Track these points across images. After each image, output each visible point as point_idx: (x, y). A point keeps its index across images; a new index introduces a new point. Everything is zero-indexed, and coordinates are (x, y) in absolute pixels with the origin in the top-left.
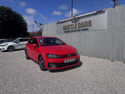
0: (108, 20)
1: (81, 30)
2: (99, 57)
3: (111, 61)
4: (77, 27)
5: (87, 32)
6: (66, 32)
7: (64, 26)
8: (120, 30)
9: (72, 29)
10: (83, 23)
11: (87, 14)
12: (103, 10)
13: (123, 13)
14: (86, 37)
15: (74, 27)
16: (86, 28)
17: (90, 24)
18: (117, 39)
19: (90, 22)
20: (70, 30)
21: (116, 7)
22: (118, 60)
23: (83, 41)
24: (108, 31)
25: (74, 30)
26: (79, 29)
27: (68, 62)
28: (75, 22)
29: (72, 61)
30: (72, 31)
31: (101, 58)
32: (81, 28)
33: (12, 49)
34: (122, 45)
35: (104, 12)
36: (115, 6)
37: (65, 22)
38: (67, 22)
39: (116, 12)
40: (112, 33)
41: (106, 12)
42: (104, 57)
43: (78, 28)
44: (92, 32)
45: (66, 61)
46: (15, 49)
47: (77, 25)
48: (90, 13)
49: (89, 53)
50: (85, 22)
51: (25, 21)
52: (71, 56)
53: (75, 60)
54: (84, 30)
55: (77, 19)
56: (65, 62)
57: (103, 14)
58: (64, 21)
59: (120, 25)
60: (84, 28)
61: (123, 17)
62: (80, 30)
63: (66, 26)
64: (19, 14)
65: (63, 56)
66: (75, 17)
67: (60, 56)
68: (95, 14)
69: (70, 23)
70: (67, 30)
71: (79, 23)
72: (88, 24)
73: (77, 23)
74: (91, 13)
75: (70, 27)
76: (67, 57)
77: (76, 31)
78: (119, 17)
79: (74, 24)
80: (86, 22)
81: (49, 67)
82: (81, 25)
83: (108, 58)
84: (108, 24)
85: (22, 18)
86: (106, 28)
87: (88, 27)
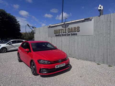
0: (94, 27)
1: (71, 34)
2: (87, 60)
3: (98, 64)
4: (67, 32)
5: (76, 37)
6: (56, 36)
7: (55, 30)
8: (105, 37)
9: (62, 33)
10: (72, 28)
11: (76, 21)
12: (90, 18)
13: (108, 21)
14: (75, 41)
15: (64, 31)
16: (75, 33)
17: (78, 29)
18: (103, 45)
19: (79, 28)
20: (61, 34)
21: (101, 16)
22: (104, 63)
23: (72, 45)
24: (94, 37)
25: (64, 34)
26: (68, 33)
27: (58, 67)
28: (65, 27)
29: (62, 66)
30: (62, 35)
31: (88, 60)
32: (70, 33)
33: (5, 50)
34: (107, 49)
35: (91, 20)
36: (100, 15)
38: (57, 27)
39: (102, 20)
40: (98, 39)
41: (93, 20)
42: (91, 60)
43: (67, 33)
44: (80, 36)
45: (57, 67)
46: (8, 50)
47: (67, 30)
48: (79, 20)
49: (78, 56)
50: (74, 27)
51: (19, 23)
52: (62, 61)
53: (65, 65)
54: (73, 35)
57: (90, 22)
58: (55, 26)
59: (105, 32)
60: (73, 33)
61: (107, 25)
62: (69, 35)
63: (57, 30)
64: (12, 16)
65: (54, 62)
66: (65, 23)
67: (51, 62)
68: (83, 21)
69: (61, 28)
70: (57, 34)
71: (69, 29)
72: (77, 29)
73: (67, 28)
74: (80, 20)
75: (60, 31)
76: (58, 62)
77: (65, 35)
78: (104, 24)
79: (64, 29)
80: (75, 28)
81: (40, 72)
82: (71, 30)
83: (95, 61)
84: (95, 30)
85: (16, 20)
86: (93, 34)
87: (77, 32)
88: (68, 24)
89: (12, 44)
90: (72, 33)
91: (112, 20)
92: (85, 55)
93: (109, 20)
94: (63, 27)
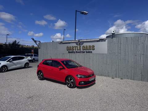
0: (108, 47)
3: (112, 78)
4: (81, 49)
5: (91, 54)
6: (69, 52)
7: (68, 47)
8: (117, 55)
9: (76, 51)
10: (87, 46)
11: (91, 40)
13: (119, 43)
14: (90, 59)
15: (78, 48)
16: (90, 51)
17: (93, 48)
19: (94, 46)
20: (74, 51)
24: (108, 55)
25: (78, 51)
28: (80, 45)
31: (103, 76)
32: (85, 51)
34: (118, 66)
35: (105, 41)
36: (113, 37)
37: (69, 43)
38: (71, 44)
40: (111, 57)
41: (107, 41)
42: (105, 76)
43: (82, 50)
44: (95, 54)
47: (81, 47)
48: (94, 40)
54: (88, 52)
56: (90, 81)
60: (88, 51)
62: (84, 52)
63: (70, 47)
65: (88, 76)
66: (80, 41)
67: (86, 76)
70: (70, 51)
71: (84, 46)
73: (82, 46)
75: (74, 48)
77: (80, 52)
79: (78, 46)
80: (90, 46)
82: (85, 48)
83: (109, 76)
84: (108, 50)
86: (107, 53)
87: (92, 50)
88: (83, 42)
89: (13, 62)
90: (87, 50)
91: (122, 42)
92: (100, 71)
94: (77, 44)
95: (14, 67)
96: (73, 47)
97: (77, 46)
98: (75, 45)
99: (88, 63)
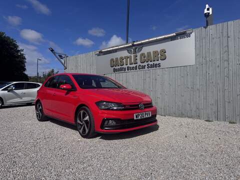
0: (196, 49)
1: (146, 67)
2: (182, 115)
3: (206, 121)
4: (138, 61)
5: (158, 71)
6: (115, 70)
7: (112, 60)
8: (218, 66)
9: (129, 65)
10: (149, 54)
11: (158, 38)
12: (188, 32)
13: (223, 36)
14: (156, 79)
15: (133, 61)
16: (156, 62)
17: (163, 55)
18: (214, 83)
19: (164, 51)
20: (125, 66)
21: (210, 27)
22: (218, 119)
23: (150, 88)
24: (197, 68)
25: (132, 66)
26: (142, 64)
28: (135, 52)
29: (146, 116)
30: (128, 69)
31: (185, 117)
32: (146, 64)
34: (223, 91)
35: (189, 36)
36: (207, 25)
37: (114, 52)
38: (118, 52)
39: (210, 35)
40: (204, 72)
41: (193, 35)
42: (190, 116)
43: (139, 63)
44: (167, 69)
45: (137, 117)
47: (138, 58)
48: (164, 37)
49: (163, 110)
50: (153, 52)
51: (22, 53)
53: (151, 116)
54: (152, 66)
55: (138, 47)
56: (135, 118)
57: (186, 39)
58: (113, 50)
59: (218, 57)
60: (152, 63)
61: (223, 45)
62: (143, 67)
63: (117, 59)
66: (135, 43)
68: (173, 38)
70: (117, 67)
71: (143, 54)
72: (159, 56)
73: (139, 55)
74: (166, 36)
75: (124, 60)
76: (138, 108)
77: (135, 68)
78: (215, 44)
79: (132, 55)
80: (155, 53)
81: (103, 127)
82: (146, 58)
83: (199, 117)
84: (197, 55)
85: (16, 46)
86: (194, 63)
87: (160, 61)
88: (141, 46)
90: (149, 63)
91: (231, 34)
92: (179, 106)
93: (225, 34)
94: (129, 52)
95: (18, 100)
96: (122, 59)
97: (129, 55)
98: (125, 53)
99: (151, 89)
